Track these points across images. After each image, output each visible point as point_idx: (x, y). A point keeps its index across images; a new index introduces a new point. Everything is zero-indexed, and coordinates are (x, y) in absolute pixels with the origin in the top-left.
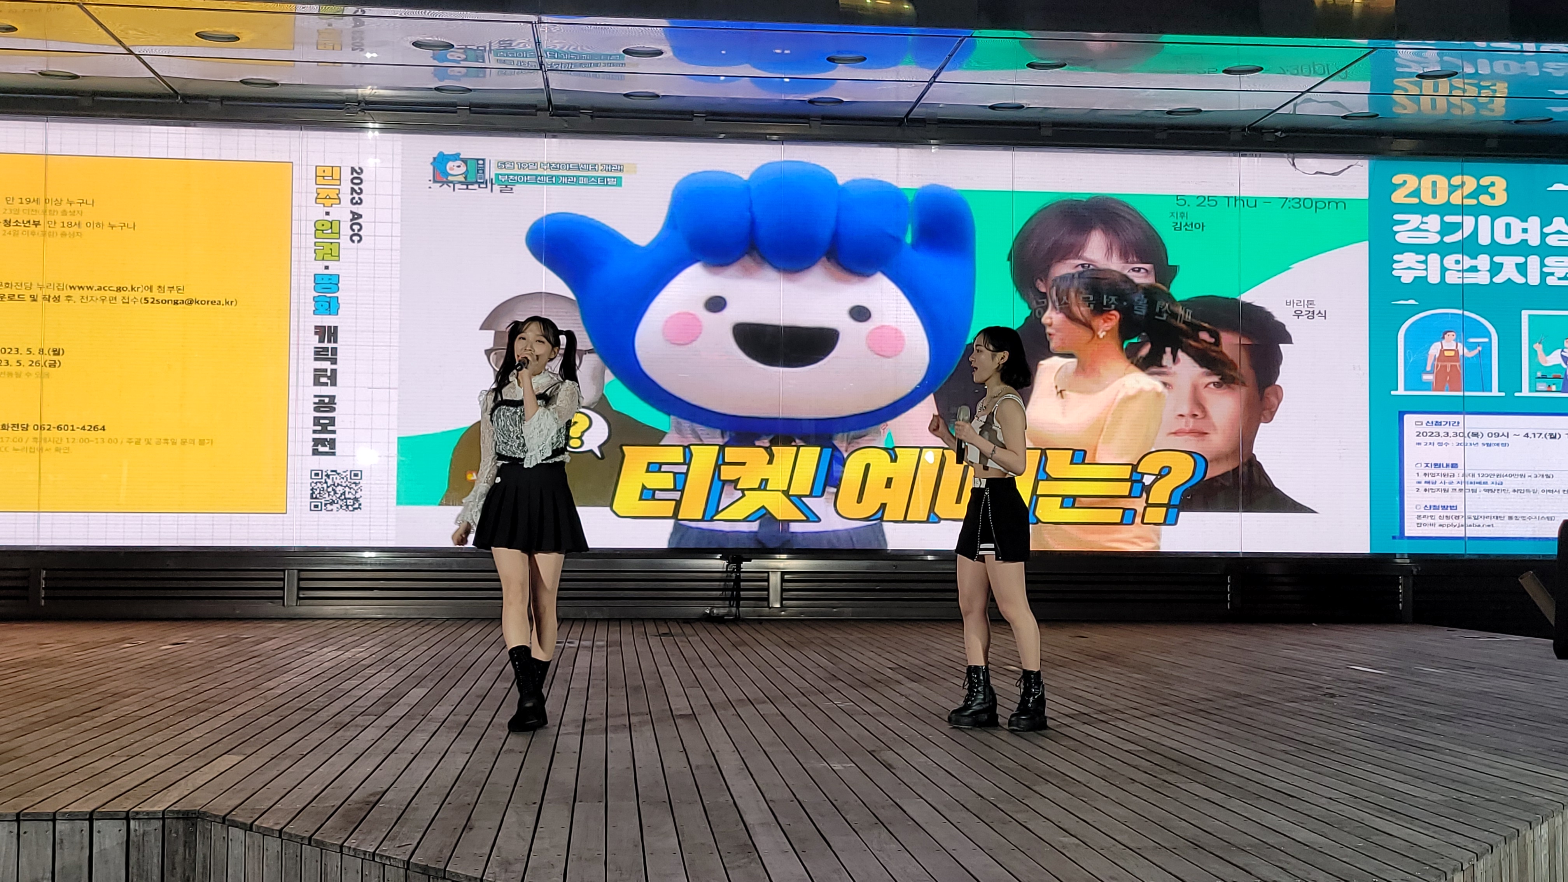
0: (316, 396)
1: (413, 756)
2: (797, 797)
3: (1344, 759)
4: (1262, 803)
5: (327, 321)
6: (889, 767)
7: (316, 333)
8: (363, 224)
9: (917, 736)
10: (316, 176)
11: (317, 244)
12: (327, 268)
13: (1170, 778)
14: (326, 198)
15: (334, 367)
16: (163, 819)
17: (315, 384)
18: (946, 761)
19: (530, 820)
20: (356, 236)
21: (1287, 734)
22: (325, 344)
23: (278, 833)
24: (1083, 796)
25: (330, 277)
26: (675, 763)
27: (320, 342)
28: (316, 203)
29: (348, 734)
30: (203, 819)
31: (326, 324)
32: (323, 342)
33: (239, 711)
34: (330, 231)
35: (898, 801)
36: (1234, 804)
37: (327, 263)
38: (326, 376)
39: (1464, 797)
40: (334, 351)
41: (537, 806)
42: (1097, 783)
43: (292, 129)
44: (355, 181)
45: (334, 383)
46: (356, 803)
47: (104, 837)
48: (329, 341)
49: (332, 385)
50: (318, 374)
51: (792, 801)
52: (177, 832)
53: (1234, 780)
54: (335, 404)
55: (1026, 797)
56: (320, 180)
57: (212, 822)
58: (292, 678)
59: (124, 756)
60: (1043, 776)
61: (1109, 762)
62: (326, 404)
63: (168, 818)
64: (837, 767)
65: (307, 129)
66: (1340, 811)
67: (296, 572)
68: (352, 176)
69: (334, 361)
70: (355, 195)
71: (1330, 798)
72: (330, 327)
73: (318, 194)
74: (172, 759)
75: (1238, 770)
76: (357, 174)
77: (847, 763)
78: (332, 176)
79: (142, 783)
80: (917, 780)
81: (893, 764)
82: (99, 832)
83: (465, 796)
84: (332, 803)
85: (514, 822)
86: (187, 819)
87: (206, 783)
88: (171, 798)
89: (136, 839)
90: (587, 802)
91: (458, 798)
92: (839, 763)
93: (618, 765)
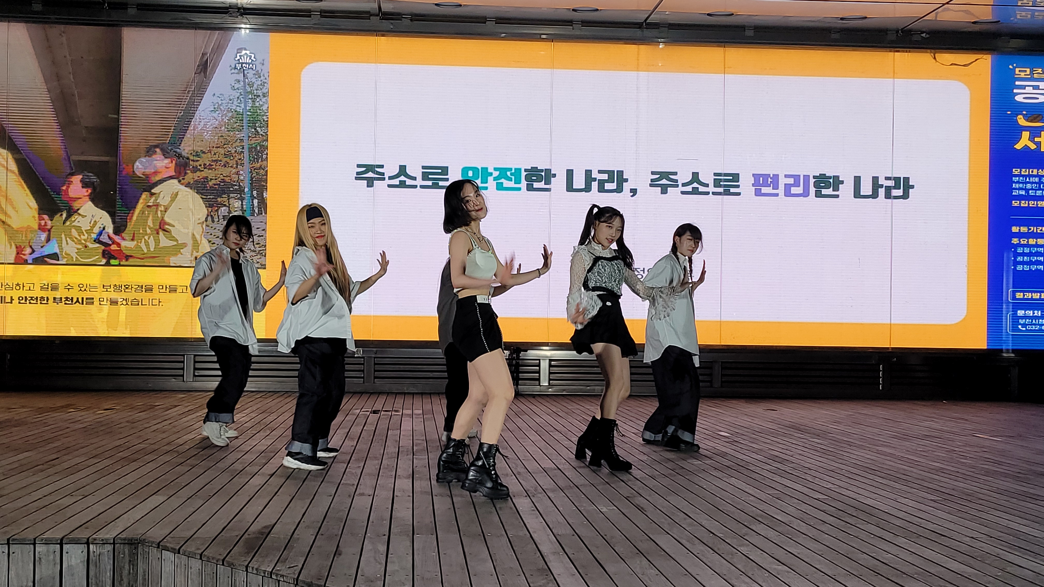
1: (290, 499)
2: (577, 531)
3: (979, 506)
4: (922, 541)
6: (643, 511)
13: (851, 520)
16: (114, 544)
18: (683, 505)
21: (934, 486)
23: (199, 555)
29: (242, 480)
35: (652, 537)
36: (901, 541)
42: (796, 524)
46: (254, 533)
47: (71, 556)
51: (573, 535)
52: (124, 554)
53: (898, 522)
55: (745, 534)
59: (80, 496)
63: (117, 543)
74: (115, 498)
75: (901, 514)
77: (611, 507)
79: (96, 517)
80: (663, 520)
81: (644, 507)
82: (67, 553)
83: (333, 529)
84: (236, 533)
85: (371, 550)
86: (131, 544)
87: (142, 517)
88: (118, 528)
89: (94, 558)
90: (423, 534)
91: (328, 530)
92: (604, 506)
93: (442, 506)
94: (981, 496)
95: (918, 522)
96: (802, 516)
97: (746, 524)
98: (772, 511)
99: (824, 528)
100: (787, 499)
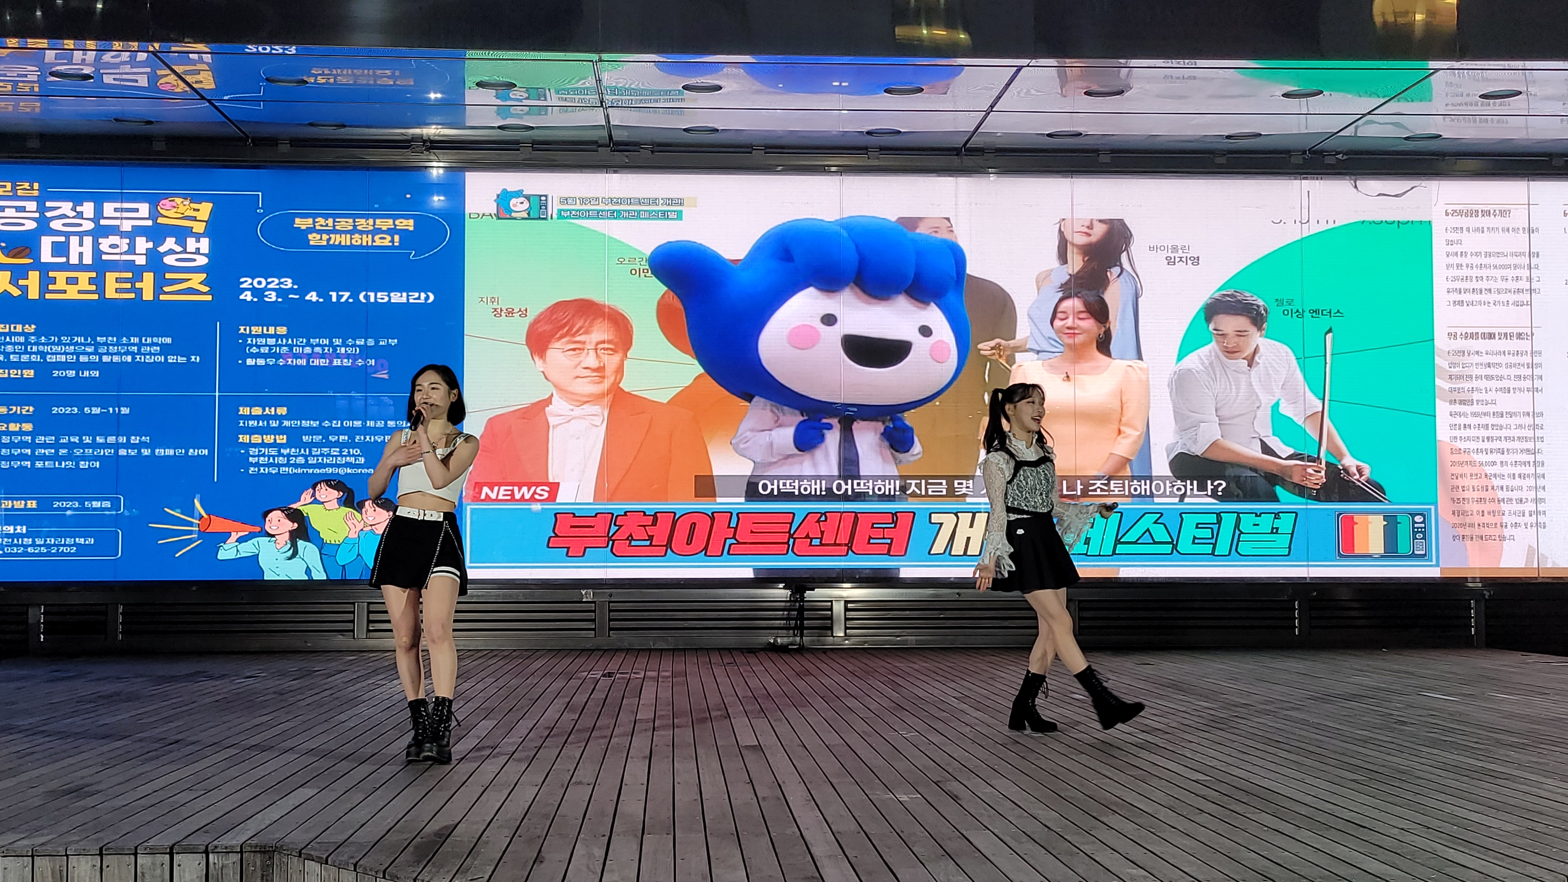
1: (483, 789)
2: (864, 827)
3: (1416, 789)
4: (1332, 834)
6: (955, 798)
9: (982, 766)
13: (1239, 808)
16: (241, 852)
18: (1013, 791)
19: (600, 853)
21: (1359, 763)
23: (352, 866)
24: (1150, 827)
26: (742, 795)
30: (280, 853)
33: (314, 743)
35: (964, 833)
36: (1303, 835)
39: (1540, 828)
41: (607, 838)
42: (1164, 814)
46: (429, 836)
47: (184, 871)
52: (254, 865)
53: (1304, 810)
55: (1093, 828)
57: (288, 855)
59: (201, 790)
60: (1109, 807)
61: (1177, 792)
63: (245, 852)
64: (904, 798)
66: (1413, 841)
67: (366, 604)
71: (1402, 829)
74: (250, 792)
75: (1308, 800)
77: (914, 794)
79: (221, 817)
80: (984, 811)
81: (958, 794)
82: (179, 865)
83: (536, 828)
84: (405, 836)
85: (584, 855)
86: (264, 852)
87: (282, 817)
88: (248, 832)
89: (215, 873)
90: (655, 834)
91: (528, 831)
92: (905, 794)
93: (686, 797)
94: (1421, 774)
95: (1330, 810)
96: (1172, 803)
97: (1095, 814)
98: (1131, 797)
99: (1202, 818)
100: (1155, 782)
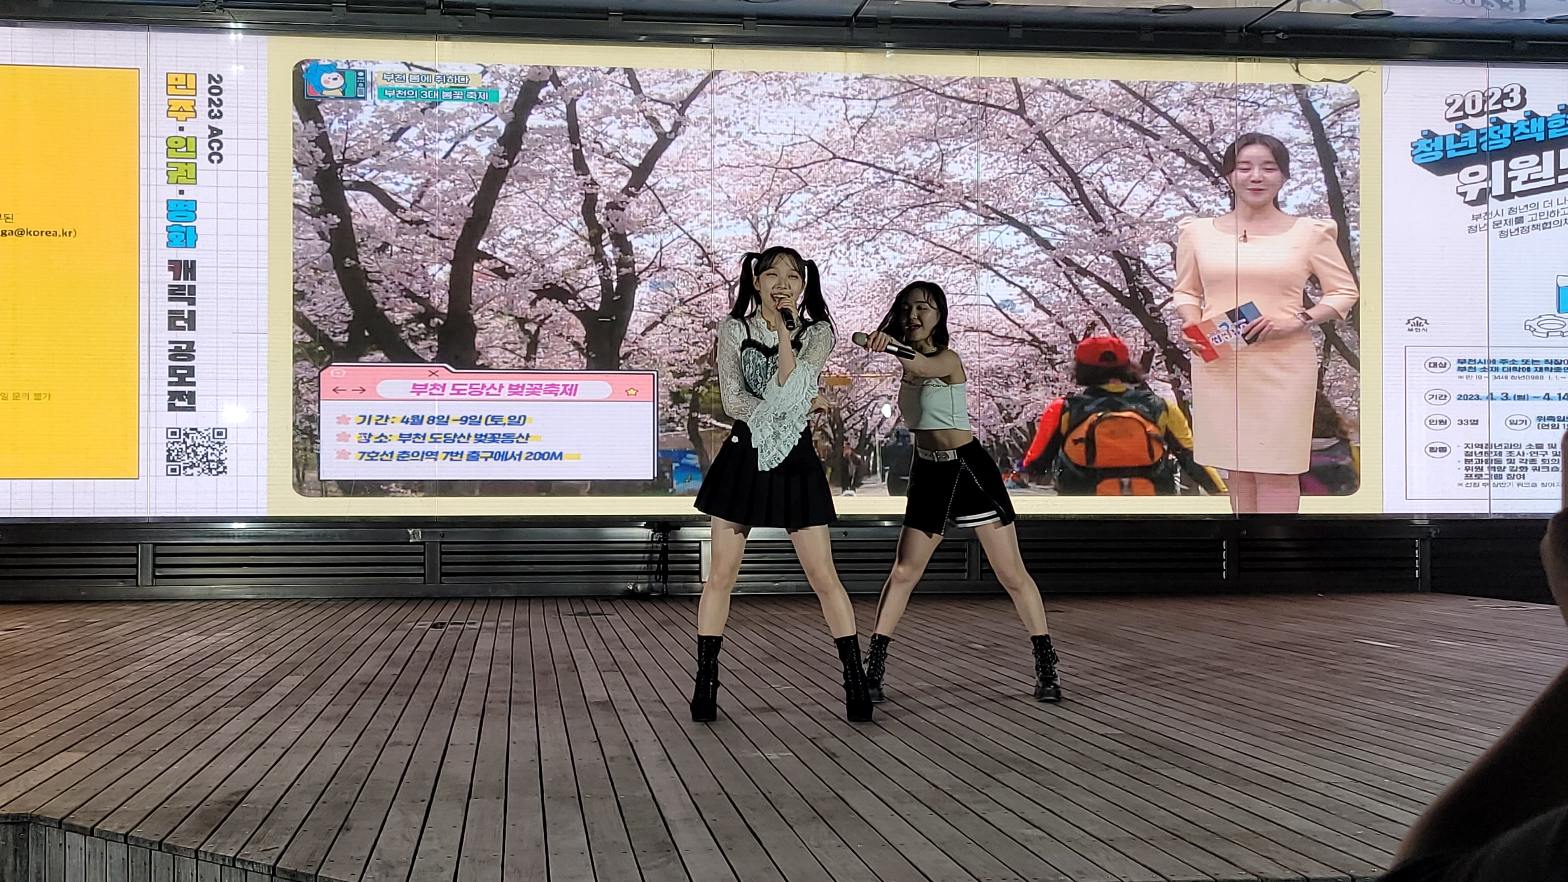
0: (171, 342)
2: (725, 789)
3: (1346, 741)
4: (1253, 790)
5: (184, 254)
6: (831, 754)
7: (170, 269)
8: (222, 141)
10: (167, 85)
11: (170, 165)
12: (182, 192)
13: (1149, 763)
14: (179, 111)
15: (192, 308)
17: (169, 329)
19: (418, 818)
20: (216, 156)
21: (1283, 713)
22: (181, 282)
23: (123, 837)
24: (1051, 785)
25: (186, 203)
26: (588, 754)
27: (174, 279)
28: (168, 116)
29: (209, 727)
30: (36, 824)
31: (182, 258)
32: (179, 279)
33: (82, 704)
34: (184, 149)
35: (840, 793)
36: (1221, 790)
37: (181, 187)
38: (183, 318)
40: (192, 289)
41: (427, 802)
42: (1067, 771)
43: (138, 30)
44: (213, 91)
45: (192, 327)
46: (216, 803)
48: (186, 279)
49: (189, 330)
50: (174, 317)
51: (719, 794)
54: (194, 351)
55: (987, 786)
56: (172, 90)
57: (46, 826)
58: (145, 666)
60: (1006, 763)
61: (1083, 747)
62: (184, 351)
64: (773, 756)
65: (155, 30)
66: (1338, 796)
67: (151, 546)
68: (210, 85)
69: (192, 302)
70: (213, 107)
71: (1330, 783)
72: (186, 262)
73: (170, 106)
76: (215, 83)
77: (784, 752)
78: (186, 85)
80: (862, 770)
81: (835, 751)
83: (343, 794)
84: (187, 803)
85: (399, 821)
86: (17, 824)
87: (40, 784)
90: (483, 798)
91: (334, 797)
92: (774, 752)
93: (521, 758)
94: (1350, 724)
95: (1253, 764)
96: (1075, 759)
99: (1107, 775)
100: (1059, 737)
